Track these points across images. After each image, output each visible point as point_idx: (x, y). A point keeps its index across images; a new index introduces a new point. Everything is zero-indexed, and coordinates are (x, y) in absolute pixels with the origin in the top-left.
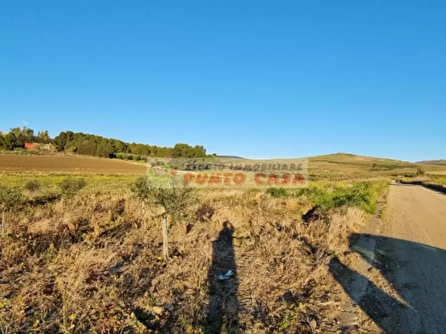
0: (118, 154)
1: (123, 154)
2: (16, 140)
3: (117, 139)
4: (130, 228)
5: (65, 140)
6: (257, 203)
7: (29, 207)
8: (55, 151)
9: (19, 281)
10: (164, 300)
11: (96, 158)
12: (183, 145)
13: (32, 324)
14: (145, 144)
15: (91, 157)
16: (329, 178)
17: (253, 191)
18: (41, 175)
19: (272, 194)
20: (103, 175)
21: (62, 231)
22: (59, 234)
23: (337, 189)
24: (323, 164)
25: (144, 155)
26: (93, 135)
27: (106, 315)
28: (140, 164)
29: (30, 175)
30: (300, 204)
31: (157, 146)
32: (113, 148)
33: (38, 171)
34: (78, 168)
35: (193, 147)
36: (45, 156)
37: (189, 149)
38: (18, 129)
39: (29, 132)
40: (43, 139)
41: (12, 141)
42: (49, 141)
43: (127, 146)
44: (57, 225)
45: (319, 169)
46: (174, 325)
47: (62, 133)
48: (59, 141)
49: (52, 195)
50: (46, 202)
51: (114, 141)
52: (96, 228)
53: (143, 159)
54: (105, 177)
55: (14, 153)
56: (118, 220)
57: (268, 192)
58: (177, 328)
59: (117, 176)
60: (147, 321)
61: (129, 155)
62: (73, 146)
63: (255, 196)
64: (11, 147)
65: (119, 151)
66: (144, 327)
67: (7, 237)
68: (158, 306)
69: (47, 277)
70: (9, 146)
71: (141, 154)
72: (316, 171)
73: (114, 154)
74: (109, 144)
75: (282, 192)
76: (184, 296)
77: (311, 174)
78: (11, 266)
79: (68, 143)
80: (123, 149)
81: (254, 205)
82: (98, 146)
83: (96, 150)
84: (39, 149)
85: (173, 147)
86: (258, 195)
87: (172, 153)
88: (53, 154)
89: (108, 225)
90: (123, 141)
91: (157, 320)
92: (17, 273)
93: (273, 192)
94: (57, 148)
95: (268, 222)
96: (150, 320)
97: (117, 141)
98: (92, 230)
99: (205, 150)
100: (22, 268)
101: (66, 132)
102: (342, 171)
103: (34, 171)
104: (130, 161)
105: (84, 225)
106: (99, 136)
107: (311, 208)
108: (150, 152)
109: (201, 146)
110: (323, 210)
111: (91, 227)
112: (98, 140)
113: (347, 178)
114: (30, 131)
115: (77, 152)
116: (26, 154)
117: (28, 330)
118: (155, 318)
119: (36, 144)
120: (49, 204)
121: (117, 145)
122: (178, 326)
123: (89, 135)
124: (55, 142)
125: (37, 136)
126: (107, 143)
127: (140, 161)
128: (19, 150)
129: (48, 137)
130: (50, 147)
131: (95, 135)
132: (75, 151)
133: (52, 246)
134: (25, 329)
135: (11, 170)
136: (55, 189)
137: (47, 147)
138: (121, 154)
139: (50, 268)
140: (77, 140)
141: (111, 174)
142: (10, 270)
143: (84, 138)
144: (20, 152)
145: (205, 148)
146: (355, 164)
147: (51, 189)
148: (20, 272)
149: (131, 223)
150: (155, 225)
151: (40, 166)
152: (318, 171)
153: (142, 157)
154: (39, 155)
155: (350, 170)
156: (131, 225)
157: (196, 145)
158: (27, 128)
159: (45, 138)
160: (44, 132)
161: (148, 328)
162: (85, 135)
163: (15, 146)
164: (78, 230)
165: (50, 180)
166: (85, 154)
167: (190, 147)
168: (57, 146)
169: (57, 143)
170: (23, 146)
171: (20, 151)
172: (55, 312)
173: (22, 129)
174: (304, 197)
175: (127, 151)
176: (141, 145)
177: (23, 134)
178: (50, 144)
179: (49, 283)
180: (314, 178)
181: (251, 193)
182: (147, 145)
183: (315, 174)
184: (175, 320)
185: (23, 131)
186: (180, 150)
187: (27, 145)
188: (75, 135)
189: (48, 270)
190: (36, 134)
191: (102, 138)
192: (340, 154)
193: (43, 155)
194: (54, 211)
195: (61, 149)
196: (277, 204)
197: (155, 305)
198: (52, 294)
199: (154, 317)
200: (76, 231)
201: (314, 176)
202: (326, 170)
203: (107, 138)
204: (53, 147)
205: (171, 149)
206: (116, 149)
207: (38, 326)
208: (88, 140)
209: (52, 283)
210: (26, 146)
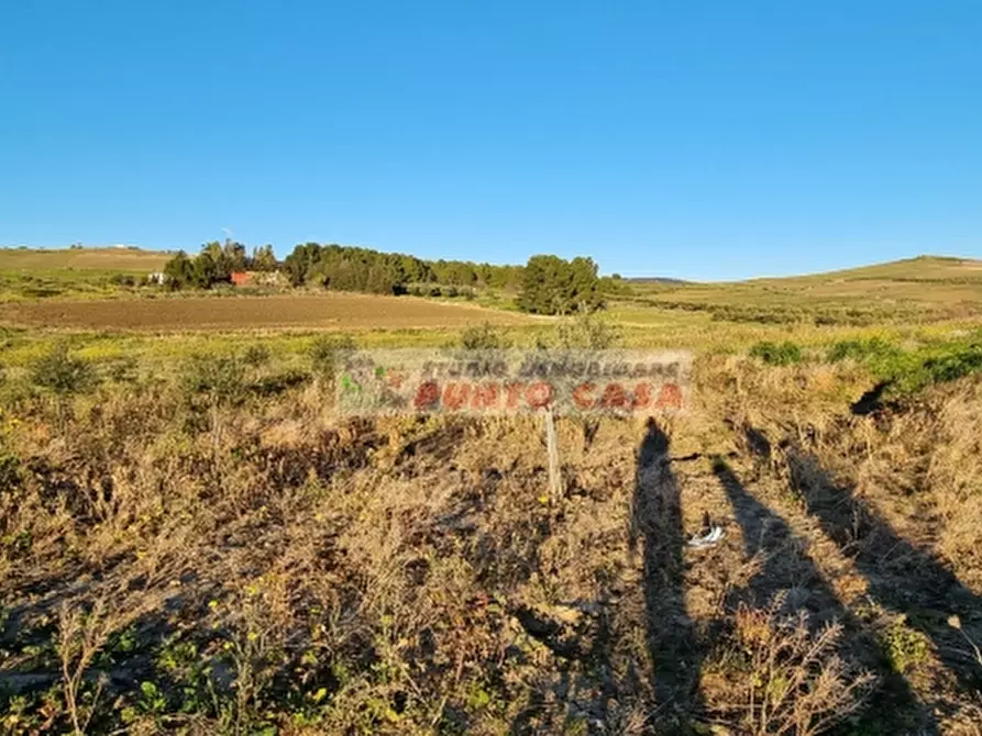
0: (410, 286)
1: (420, 285)
2: (215, 267)
3: (407, 254)
4: (460, 437)
5: (305, 263)
6: (734, 380)
7: (255, 399)
8: (287, 287)
9: (264, 542)
10: (576, 592)
11: (369, 297)
12: (546, 257)
13: (309, 632)
14: (465, 262)
15: (358, 296)
16: (896, 319)
17: (719, 352)
18: (266, 335)
19: (767, 358)
20: (384, 331)
21: (327, 444)
22: (321, 449)
23: (926, 342)
24: (879, 286)
25: (462, 284)
26: (358, 249)
27: (468, 621)
28: (456, 304)
29: (247, 336)
30: (842, 378)
31: (491, 264)
32: (400, 274)
33: (260, 327)
34: (335, 320)
35: (570, 262)
36: (270, 296)
37: (562, 265)
38: (217, 245)
39: (236, 249)
40: (264, 264)
41: (206, 270)
42: (275, 266)
43: (427, 268)
44: (314, 432)
45: (868, 298)
46: (613, 650)
47: (298, 249)
48: (295, 266)
49: (294, 373)
50: (284, 388)
51: (400, 257)
52: (393, 436)
53: (462, 295)
54: (388, 335)
55: (214, 295)
56: (432, 420)
57: (754, 353)
58: (623, 657)
59: (412, 332)
60: (550, 638)
61: (433, 286)
62: (320, 274)
63: (724, 363)
64: (207, 282)
65: (412, 278)
66: (546, 651)
67: (230, 454)
68: (566, 604)
69: (318, 535)
70: (202, 280)
71: (457, 284)
72: (862, 302)
73: (404, 285)
74: (391, 265)
75: (791, 352)
76: (619, 585)
77: (850, 309)
78: (243, 512)
79: (312, 268)
80: (421, 275)
81: (727, 384)
82: (371, 270)
83: (367, 278)
84: (258, 283)
85: (525, 265)
86: (731, 363)
87: (524, 276)
88: (284, 292)
89: (413, 431)
90: (419, 258)
91: (571, 637)
92: (258, 527)
93: (767, 354)
94: (290, 280)
95: (770, 420)
96: (556, 635)
97: (406, 258)
98: (384, 441)
99: (596, 268)
100: (263, 518)
101: (304, 245)
102: (930, 299)
103: (252, 328)
104: (433, 298)
105: (366, 431)
106: (370, 249)
107: (871, 387)
108: (475, 278)
109: (586, 257)
110: (903, 391)
111: (380, 436)
112: (368, 258)
113: (945, 315)
114: (239, 248)
115: (329, 286)
116: (235, 295)
117: (304, 645)
118: (565, 632)
119: (253, 273)
120: (291, 392)
121: (407, 266)
122: (622, 652)
123: (350, 248)
124: (286, 267)
125: (252, 257)
126: (387, 263)
127: (456, 298)
128: (221, 287)
129: (273, 257)
130: (278, 278)
131: (363, 248)
132: (326, 283)
133: (312, 473)
134: (297, 643)
135: (212, 328)
136: (296, 363)
137: (273, 278)
138: (416, 285)
139: (318, 517)
140: (328, 262)
141: (401, 328)
142: (243, 520)
143: (342, 255)
144: (223, 291)
145: (595, 262)
146: (963, 282)
147: (288, 362)
148: (263, 525)
149: (460, 427)
150: (512, 430)
151: (262, 319)
152: (868, 302)
153: (460, 289)
154: (258, 295)
155: (951, 298)
156: (462, 431)
157: (576, 256)
158: (233, 241)
159: (268, 262)
160: (265, 248)
161: (557, 654)
162: (343, 250)
163: (214, 280)
164: (357, 441)
165: (284, 345)
166: (346, 289)
167: (561, 261)
168: (290, 276)
169: (289, 269)
170: (228, 279)
171: (223, 288)
172: (349, 610)
173: (223, 245)
174: (849, 363)
175: (428, 279)
176: (456, 263)
177: (226, 255)
178: (277, 272)
179: (323, 549)
180: (859, 319)
181: (714, 358)
182: (469, 263)
183: (861, 310)
184: (614, 639)
185: (226, 249)
186: (541, 270)
187: (234, 277)
188: (324, 249)
189: (316, 522)
190: (249, 254)
191: (376, 253)
192: (923, 258)
193: (267, 295)
194: (302, 405)
195: (299, 281)
196: (784, 380)
197: (557, 602)
198: (336, 571)
199: (561, 631)
200: (354, 443)
201: (858, 314)
202: (888, 301)
203: (385, 252)
204: (283, 279)
205: (520, 269)
206: (406, 275)
207: (322, 636)
208: (349, 258)
209: (329, 548)
210: (233, 279)
